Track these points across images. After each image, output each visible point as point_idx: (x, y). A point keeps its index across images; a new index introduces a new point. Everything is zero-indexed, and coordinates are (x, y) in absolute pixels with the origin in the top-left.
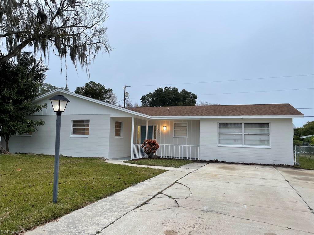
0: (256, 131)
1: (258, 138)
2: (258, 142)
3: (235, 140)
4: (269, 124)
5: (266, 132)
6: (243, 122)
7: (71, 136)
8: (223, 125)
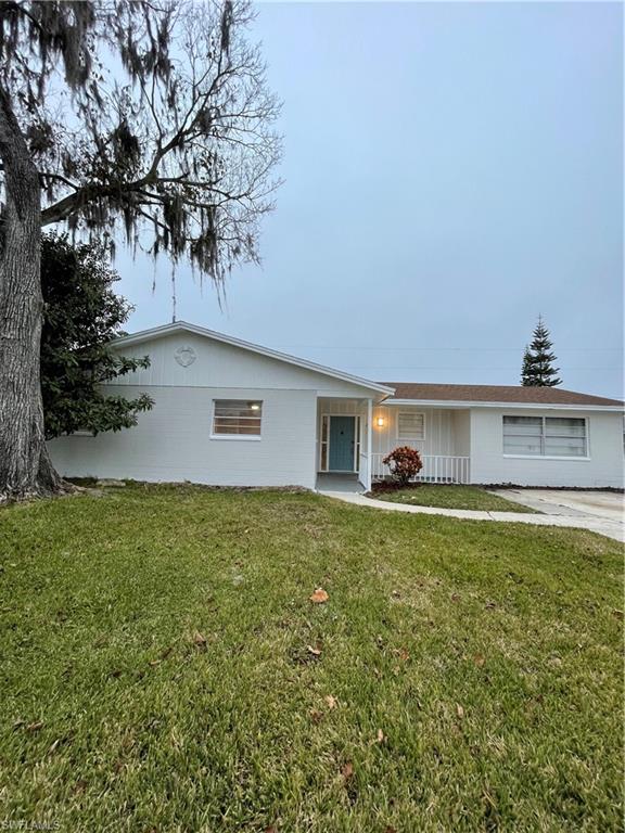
0: (565, 430)
1: (566, 442)
2: (567, 451)
3: (530, 447)
4: (584, 420)
5: (579, 433)
6: (544, 415)
7: (212, 437)
8: (510, 419)
